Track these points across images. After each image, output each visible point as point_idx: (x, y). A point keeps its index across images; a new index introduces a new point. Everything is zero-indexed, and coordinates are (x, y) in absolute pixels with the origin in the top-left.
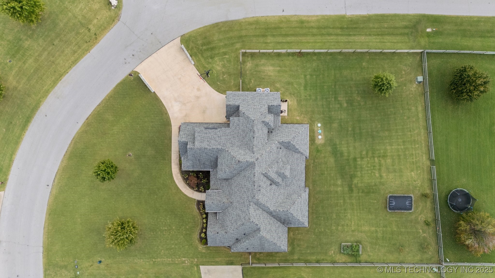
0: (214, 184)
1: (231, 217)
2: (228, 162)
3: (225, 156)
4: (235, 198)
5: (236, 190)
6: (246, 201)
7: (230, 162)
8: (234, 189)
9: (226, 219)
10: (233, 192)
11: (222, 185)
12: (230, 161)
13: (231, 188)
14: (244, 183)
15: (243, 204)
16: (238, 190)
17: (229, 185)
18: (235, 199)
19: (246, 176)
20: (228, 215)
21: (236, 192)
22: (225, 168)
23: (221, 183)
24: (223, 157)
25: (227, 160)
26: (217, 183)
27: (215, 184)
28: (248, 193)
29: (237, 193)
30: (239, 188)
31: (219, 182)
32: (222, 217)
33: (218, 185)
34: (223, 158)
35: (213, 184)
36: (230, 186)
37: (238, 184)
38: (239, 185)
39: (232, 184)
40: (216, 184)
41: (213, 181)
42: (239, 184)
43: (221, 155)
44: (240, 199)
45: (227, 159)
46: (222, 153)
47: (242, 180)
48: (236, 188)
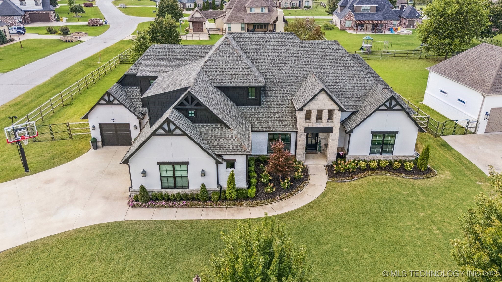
0: (280, 121)
1: (342, 79)
2: (228, 61)
3: (216, 68)
4: (302, 70)
5: (285, 69)
6: (302, 47)
7: (229, 57)
8: (286, 73)
9: (349, 89)
10: (290, 74)
11: (280, 102)
12: (226, 57)
13: (284, 80)
14: (270, 52)
15: (311, 54)
16: (285, 65)
17: (278, 85)
18: (304, 70)
19: (256, 49)
20: (340, 86)
21: (289, 69)
22: (241, 69)
23: (277, 104)
24: (218, 72)
25: (226, 63)
26: (278, 113)
27: (281, 118)
28: (288, 44)
29: (291, 67)
30: (281, 63)
31: (276, 108)
32: (349, 98)
33: (281, 112)
34: (220, 73)
35: (282, 123)
36: (279, 82)
37: (274, 64)
38: (275, 61)
39: (275, 78)
40: (279, 116)
41: (274, 123)
42: (272, 61)
43: (215, 78)
44: (301, 60)
45: (223, 63)
46: (211, 75)
47: (266, 57)
48: (282, 68)
